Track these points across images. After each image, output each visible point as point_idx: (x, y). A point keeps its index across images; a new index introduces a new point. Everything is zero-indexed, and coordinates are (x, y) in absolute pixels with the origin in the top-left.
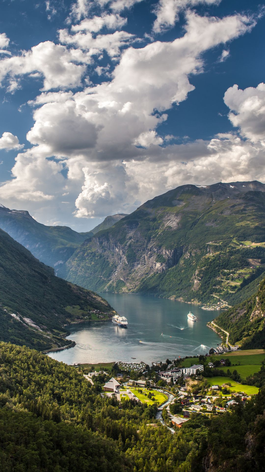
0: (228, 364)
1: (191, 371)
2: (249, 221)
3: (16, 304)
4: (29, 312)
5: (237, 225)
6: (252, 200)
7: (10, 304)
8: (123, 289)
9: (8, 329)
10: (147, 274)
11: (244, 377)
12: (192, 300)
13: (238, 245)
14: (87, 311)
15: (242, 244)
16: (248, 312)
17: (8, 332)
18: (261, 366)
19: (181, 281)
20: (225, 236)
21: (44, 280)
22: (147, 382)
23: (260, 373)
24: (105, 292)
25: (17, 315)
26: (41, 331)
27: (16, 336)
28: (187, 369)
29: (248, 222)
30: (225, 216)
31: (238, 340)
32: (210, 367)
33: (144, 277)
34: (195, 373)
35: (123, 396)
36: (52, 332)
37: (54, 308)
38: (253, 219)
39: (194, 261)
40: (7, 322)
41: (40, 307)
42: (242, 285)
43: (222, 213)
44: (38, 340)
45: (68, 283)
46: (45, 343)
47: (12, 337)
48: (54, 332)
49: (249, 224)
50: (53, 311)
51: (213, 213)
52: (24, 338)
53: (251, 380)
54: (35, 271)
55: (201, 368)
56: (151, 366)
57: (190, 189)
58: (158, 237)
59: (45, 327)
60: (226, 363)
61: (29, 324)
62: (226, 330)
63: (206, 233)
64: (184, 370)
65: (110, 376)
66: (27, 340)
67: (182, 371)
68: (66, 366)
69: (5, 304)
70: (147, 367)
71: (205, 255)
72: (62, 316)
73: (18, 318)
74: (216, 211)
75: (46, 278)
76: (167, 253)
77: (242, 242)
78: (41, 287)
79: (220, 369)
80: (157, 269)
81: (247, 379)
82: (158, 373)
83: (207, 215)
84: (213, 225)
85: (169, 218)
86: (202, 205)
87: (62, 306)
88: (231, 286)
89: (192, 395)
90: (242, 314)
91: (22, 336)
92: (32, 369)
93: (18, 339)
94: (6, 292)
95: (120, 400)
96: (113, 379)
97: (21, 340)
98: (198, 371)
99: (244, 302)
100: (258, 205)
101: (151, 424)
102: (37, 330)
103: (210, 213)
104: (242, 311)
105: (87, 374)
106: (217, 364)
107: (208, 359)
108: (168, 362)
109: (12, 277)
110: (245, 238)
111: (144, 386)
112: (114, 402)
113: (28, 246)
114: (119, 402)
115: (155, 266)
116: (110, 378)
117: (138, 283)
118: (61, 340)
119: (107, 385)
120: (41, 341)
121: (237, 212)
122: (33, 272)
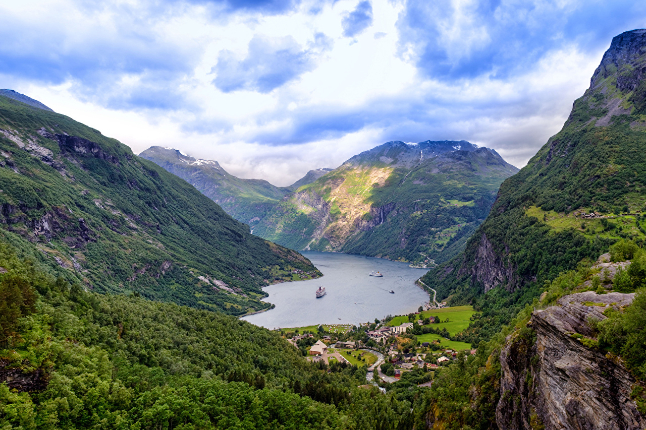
0: (437, 321)
1: (402, 329)
2: (456, 179)
3: (204, 266)
4: (221, 274)
5: (445, 183)
6: (460, 159)
7: (196, 266)
8: (327, 247)
9: (194, 293)
10: (352, 232)
11: (453, 334)
12: (399, 258)
13: (445, 203)
14: (287, 271)
15: (449, 203)
16: (455, 270)
17: (195, 297)
18: (470, 322)
19: (388, 239)
20: (432, 194)
21: (238, 238)
22: (356, 343)
23: (469, 329)
24: (306, 251)
25: (205, 277)
26: (236, 294)
27: (204, 301)
28: (397, 328)
29: (456, 181)
30: (433, 175)
31: (444, 298)
32: (420, 324)
33: (349, 234)
34: (405, 331)
35: (331, 359)
36: (248, 294)
37: (250, 269)
38: (460, 178)
39: (401, 219)
40: (194, 286)
41: (234, 268)
42: (449, 244)
43: (429, 171)
44: (232, 304)
45: (266, 242)
46: (240, 307)
47: (200, 302)
48: (250, 295)
49: (455, 183)
50: (248, 272)
51: (421, 170)
52: (215, 303)
53: (460, 336)
54: (226, 228)
55: (410, 325)
56: (358, 326)
57: (398, 145)
58: (364, 194)
59: (240, 290)
60: (435, 320)
61: (221, 287)
62: (433, 288)
63: (414, 190)
64: (394, 329)
65: (316, 339)
66: (218, 305)
67: (392, 329)
68: (267, 331)
69: (190, 266)
70: (355, 328)
71: (413, 213)
72: (258, 277)
73: (207, 281)
74: (425, 169)
75: (240, 236)
76: (374, 210)
77: (450, 201)
78: (234, 246)
79: (428, 327)
80: (364, 226)
81: (456, 335)
82: (368, 332)
83: (415, 173)
84: (421, 182)
85: (376, 175)
86: (411, 163)
87: (259, 266)
88: (438, 245)
89: (403, 353)
90: (449, 272)
91: (212, 301)
92: (229, 336)
93: (208, 304)
94: (191, 252)
95: (328, 364)
96: (319, 342)
97: (210, 305)
98: (408, 329)
99: (451, 260)
100: (465, 164)
101: (363, 386)
102: (230, 293)
103: (419, 171)
104: (449, 269)
105: (290, 338)
106: (427, 322)
107: (418, 316)
108: (377, 322)
109: (199, 235)
110: (452, 197)
111: (352, 347)
112: (322, 366)
113: (217, 201)
114: (327, 365)
115: (362, 223)
116: (316, 342)
117: (342, 241)
118: (258, 303)
119: (314, 348)
120: (235, 306)
121: (445, 171)
122: (226, 230)
